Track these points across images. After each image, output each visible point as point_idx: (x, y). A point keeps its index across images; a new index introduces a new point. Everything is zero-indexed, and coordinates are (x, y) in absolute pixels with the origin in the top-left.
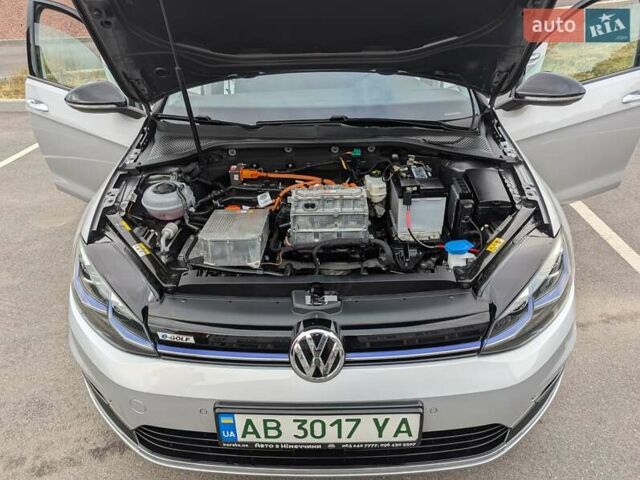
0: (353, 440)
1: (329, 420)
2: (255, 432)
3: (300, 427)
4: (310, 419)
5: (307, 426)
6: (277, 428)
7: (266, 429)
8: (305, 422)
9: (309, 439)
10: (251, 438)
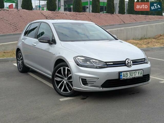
0: (136, 76)
1: (133, 72)
2: (124, 76)
3: (130, 74)
4: (131, 72)
5: (131, 74)
6: (127, 75)
7: (126, 75)
8: (130, 73)
9: (131, 77)
10: (124, 77)
